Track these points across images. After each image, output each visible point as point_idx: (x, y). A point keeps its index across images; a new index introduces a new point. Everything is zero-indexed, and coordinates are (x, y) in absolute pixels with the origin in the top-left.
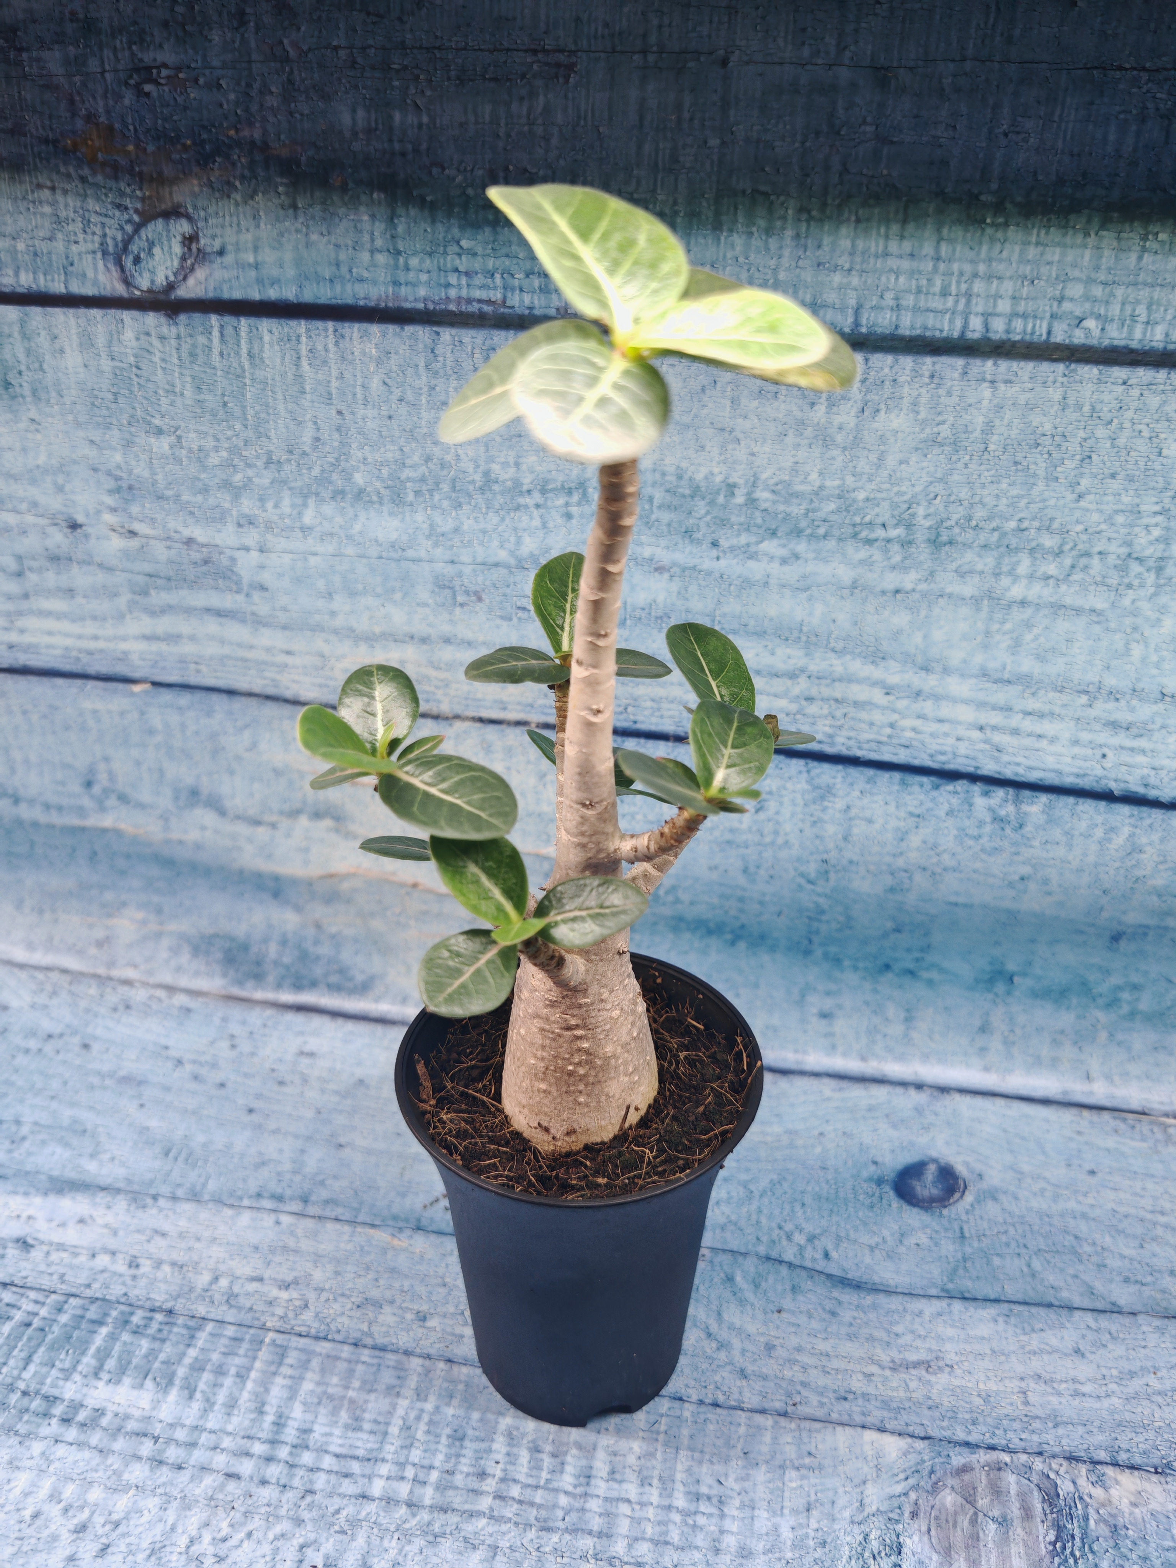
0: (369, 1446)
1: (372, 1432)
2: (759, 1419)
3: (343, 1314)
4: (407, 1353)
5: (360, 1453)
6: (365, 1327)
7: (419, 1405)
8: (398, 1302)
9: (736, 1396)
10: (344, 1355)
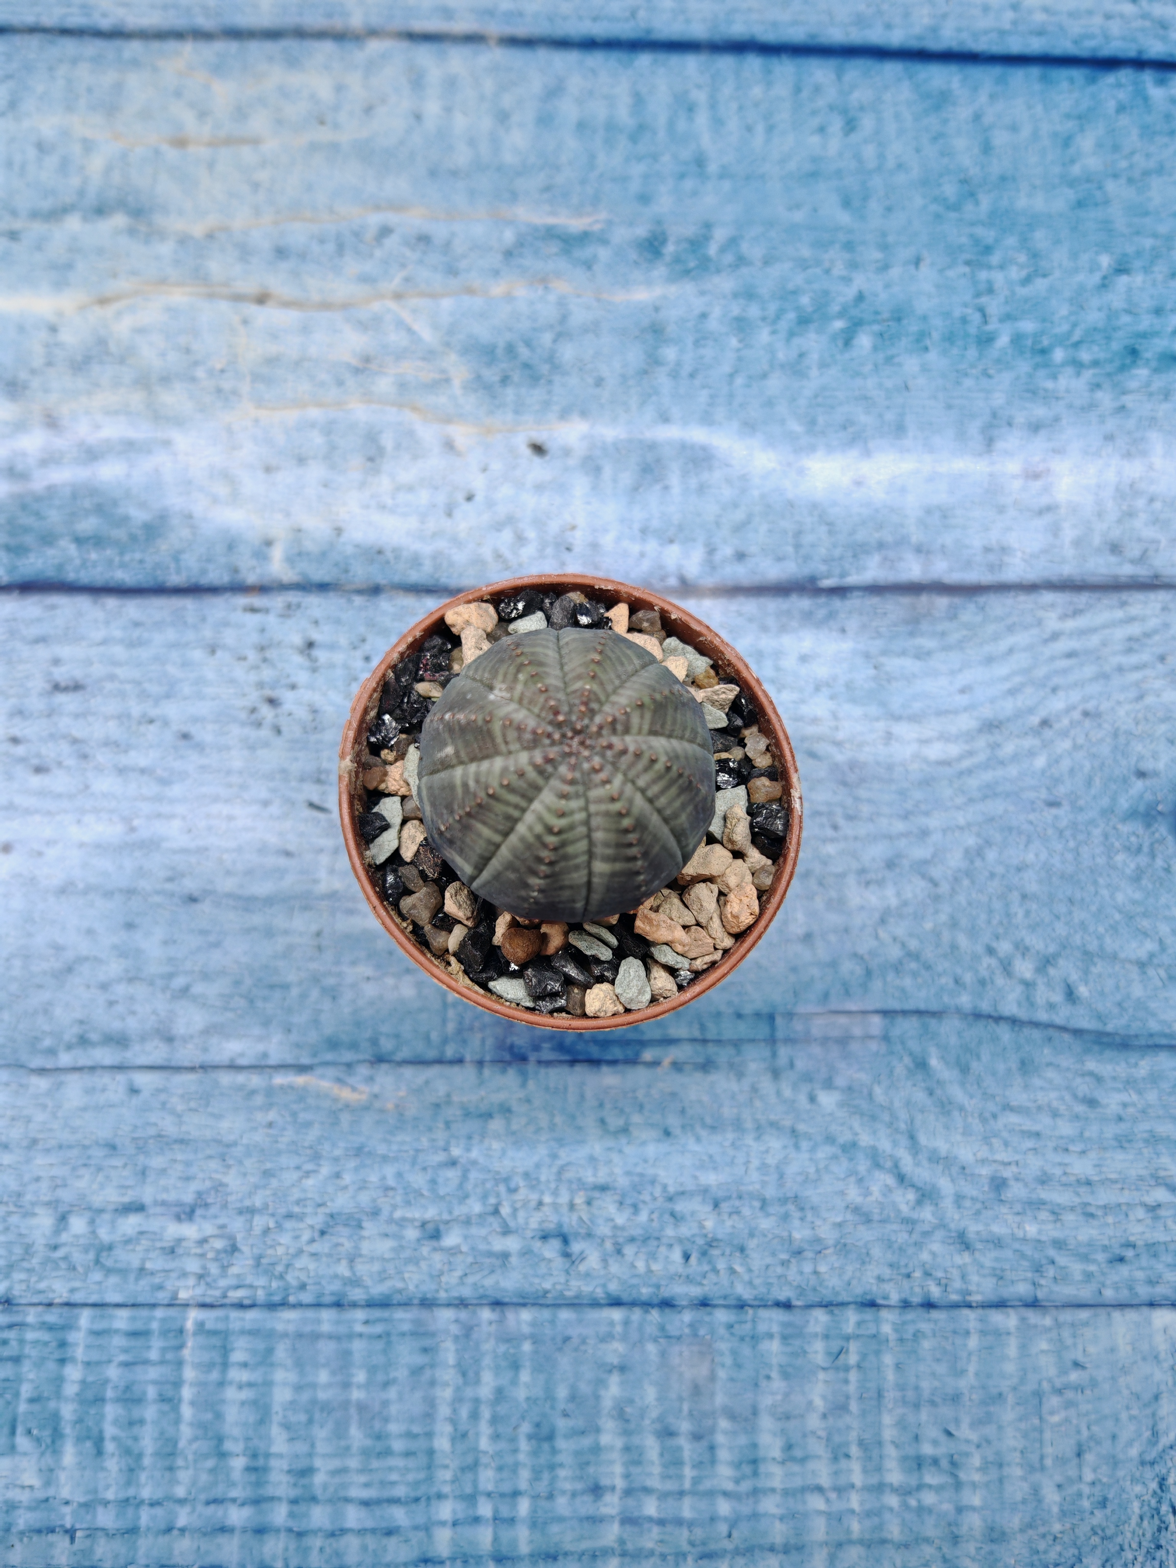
0: (411, 1477)
1: (408, 1454)
2: (997, 1318)
3: (300, 1252)
4: (427, 1303)
5: (400, 1491)
6: (343, 1269)
7: (469, 1392)
8: (385, 1213)
9: (957, 1284)
10: (326, 1328)
